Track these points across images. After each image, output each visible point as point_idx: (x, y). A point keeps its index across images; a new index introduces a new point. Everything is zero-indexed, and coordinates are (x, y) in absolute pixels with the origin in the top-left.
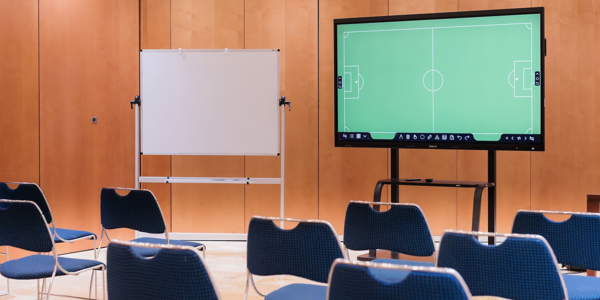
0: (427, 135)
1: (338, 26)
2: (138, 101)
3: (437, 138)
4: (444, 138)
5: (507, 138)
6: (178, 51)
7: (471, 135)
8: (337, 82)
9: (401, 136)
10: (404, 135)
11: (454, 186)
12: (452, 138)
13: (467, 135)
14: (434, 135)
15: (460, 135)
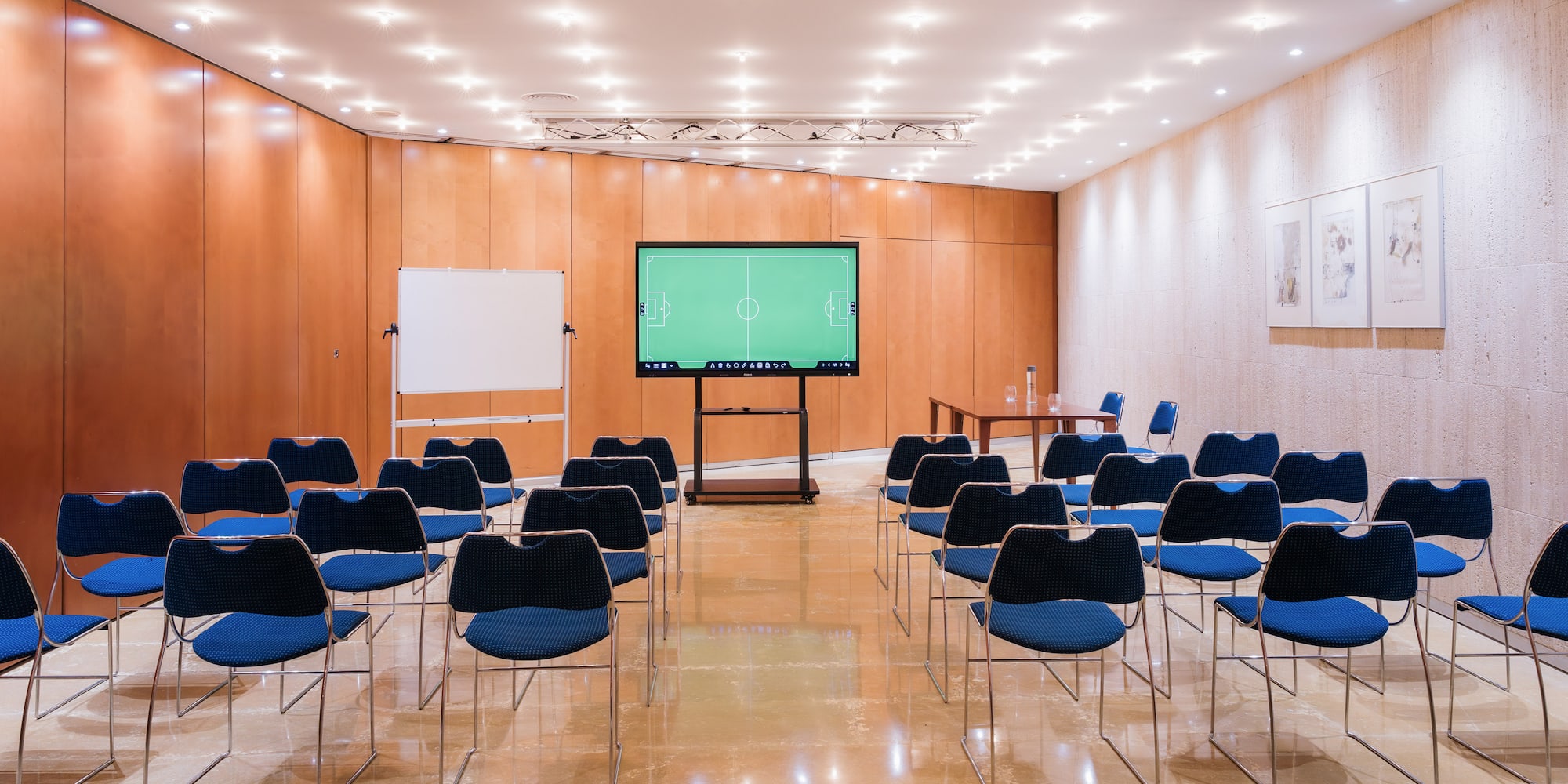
0: (741, 363)
1: (640, 249)
2: (395, 330)
3: (752, 366)
4: (760, 366)
5: (823, 365)
6: (447, 271)
7: (788, 363)
8: (639, 308)
9: (713, 364)
10: (716, 363)
11: (781, 413)
12: (768, 365)
13: (783, 362)
14: (749, 363)
15: (776, 362)
